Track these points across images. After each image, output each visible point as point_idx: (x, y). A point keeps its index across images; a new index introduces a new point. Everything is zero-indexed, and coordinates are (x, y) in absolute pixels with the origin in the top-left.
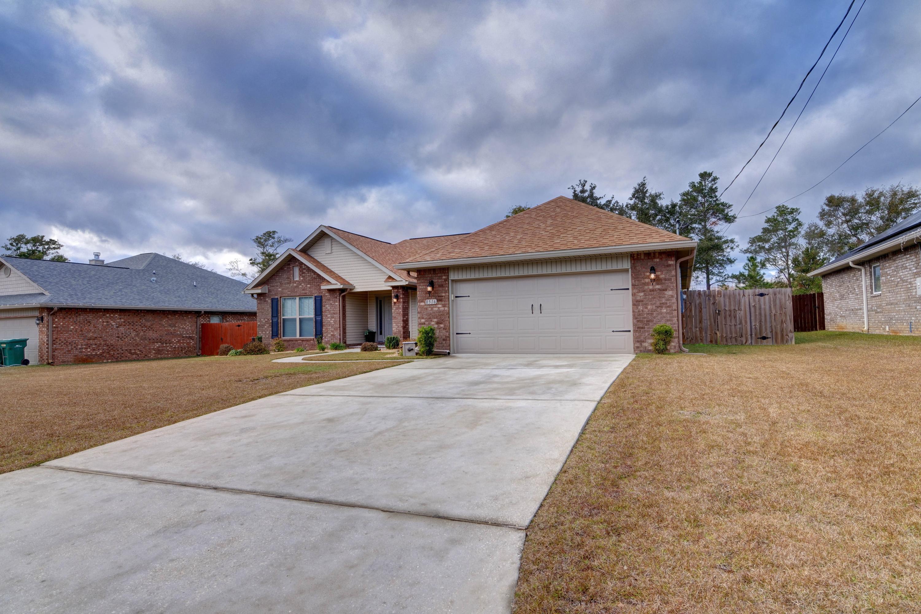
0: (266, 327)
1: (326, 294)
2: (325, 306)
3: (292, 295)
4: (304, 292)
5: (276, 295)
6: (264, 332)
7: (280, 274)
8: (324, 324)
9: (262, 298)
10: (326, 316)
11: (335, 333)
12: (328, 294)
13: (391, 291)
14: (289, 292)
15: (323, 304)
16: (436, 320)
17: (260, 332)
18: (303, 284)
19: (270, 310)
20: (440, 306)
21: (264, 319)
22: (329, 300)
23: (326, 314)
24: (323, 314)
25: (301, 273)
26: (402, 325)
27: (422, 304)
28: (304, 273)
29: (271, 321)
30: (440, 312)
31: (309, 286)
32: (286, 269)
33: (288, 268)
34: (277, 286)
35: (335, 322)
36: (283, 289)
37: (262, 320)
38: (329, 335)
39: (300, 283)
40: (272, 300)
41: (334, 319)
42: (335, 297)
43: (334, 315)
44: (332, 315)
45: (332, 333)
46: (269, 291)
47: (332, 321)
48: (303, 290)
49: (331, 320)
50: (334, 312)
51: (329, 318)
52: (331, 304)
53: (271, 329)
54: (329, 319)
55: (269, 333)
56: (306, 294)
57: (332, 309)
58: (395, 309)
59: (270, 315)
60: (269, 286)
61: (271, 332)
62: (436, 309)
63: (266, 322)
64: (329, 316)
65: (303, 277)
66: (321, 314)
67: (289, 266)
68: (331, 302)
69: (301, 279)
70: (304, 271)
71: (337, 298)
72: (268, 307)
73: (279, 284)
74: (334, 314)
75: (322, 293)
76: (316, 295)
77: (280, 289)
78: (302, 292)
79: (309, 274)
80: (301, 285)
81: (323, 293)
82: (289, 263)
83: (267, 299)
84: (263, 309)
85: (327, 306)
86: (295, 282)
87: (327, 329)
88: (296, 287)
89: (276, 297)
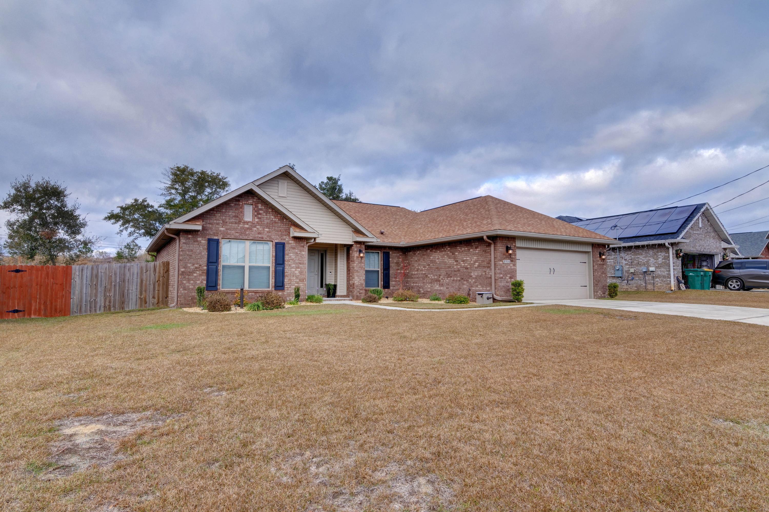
0: (195, 275)
1: (290, 242)
2: (288, 255)
3: (241, 237)
4: (260, 236)
5: (215, 235)
6: (192, 282)
7: (224, 211)
8: (286, 274)
9: (190, 236)
10: (290, 265)
11: (301, 285)
12: (293, 242)
13: (351, 246)
14: (237, 234)
15: (286, 252)
16: (509, 275)
17: (184, 282)
18: (257, 227)
19: (205, 253)
20: (511, 265)
21: (193, 265)
22: (294, 248)
23: (289, 263)
24: (286, 263)
25: (257, 213)
26: (364, 278)
27: (501, 263)
28: (260, 214)
29: (205, 268)
30: (512, 269)
31: (267, 230)
32: (233, 205)
33: (235, 204)
34: (218, 224)
35: (301, 273)
36: (227, 229)
37: (189, 265)
38: (292, 287)
39: (253, 225)
40: (209, 240)
41: (299, 270)
42: (301, 246)
43: (300, 265)
44: (297, 265)
45: (296, 285)
46: (204, 228)
47: (297, 272)
48: (259, 233)
49: (296, 270)
50: (300, 262)
51: (293, 268)
52: (297, 253)
53: (204, 277)
54: (294, 270)
55: (202, 282)
56: (263, 238)
57: (297, 259)
58: (357, 263)
59: (205, 260)
60: (204, 223)
61: (205, 282)
62: (509, 267)
63: (196, 268)
64: (294, 265)
65: (259, 218)
66: (283, 263)
67: (237, 203)
68: (297, 251)
69: (256, 220)
70: (261, 212)
71: (303, 247)
72: (202, 249)
73: (221, 222)
74: (300, 263)
75: (285, 240)
76: (276, 241)
77: (222, 229)
78: (257, 235)
79: (268, 217)
80: (255, 227)
81: (287, 239)
82: (238, 198)
83: (199, 239)
84: (192, 251)
85: (292, 255)
86: (247, 223)
87: (290, 279)
88: (248, 228)
89: (216, 238)
